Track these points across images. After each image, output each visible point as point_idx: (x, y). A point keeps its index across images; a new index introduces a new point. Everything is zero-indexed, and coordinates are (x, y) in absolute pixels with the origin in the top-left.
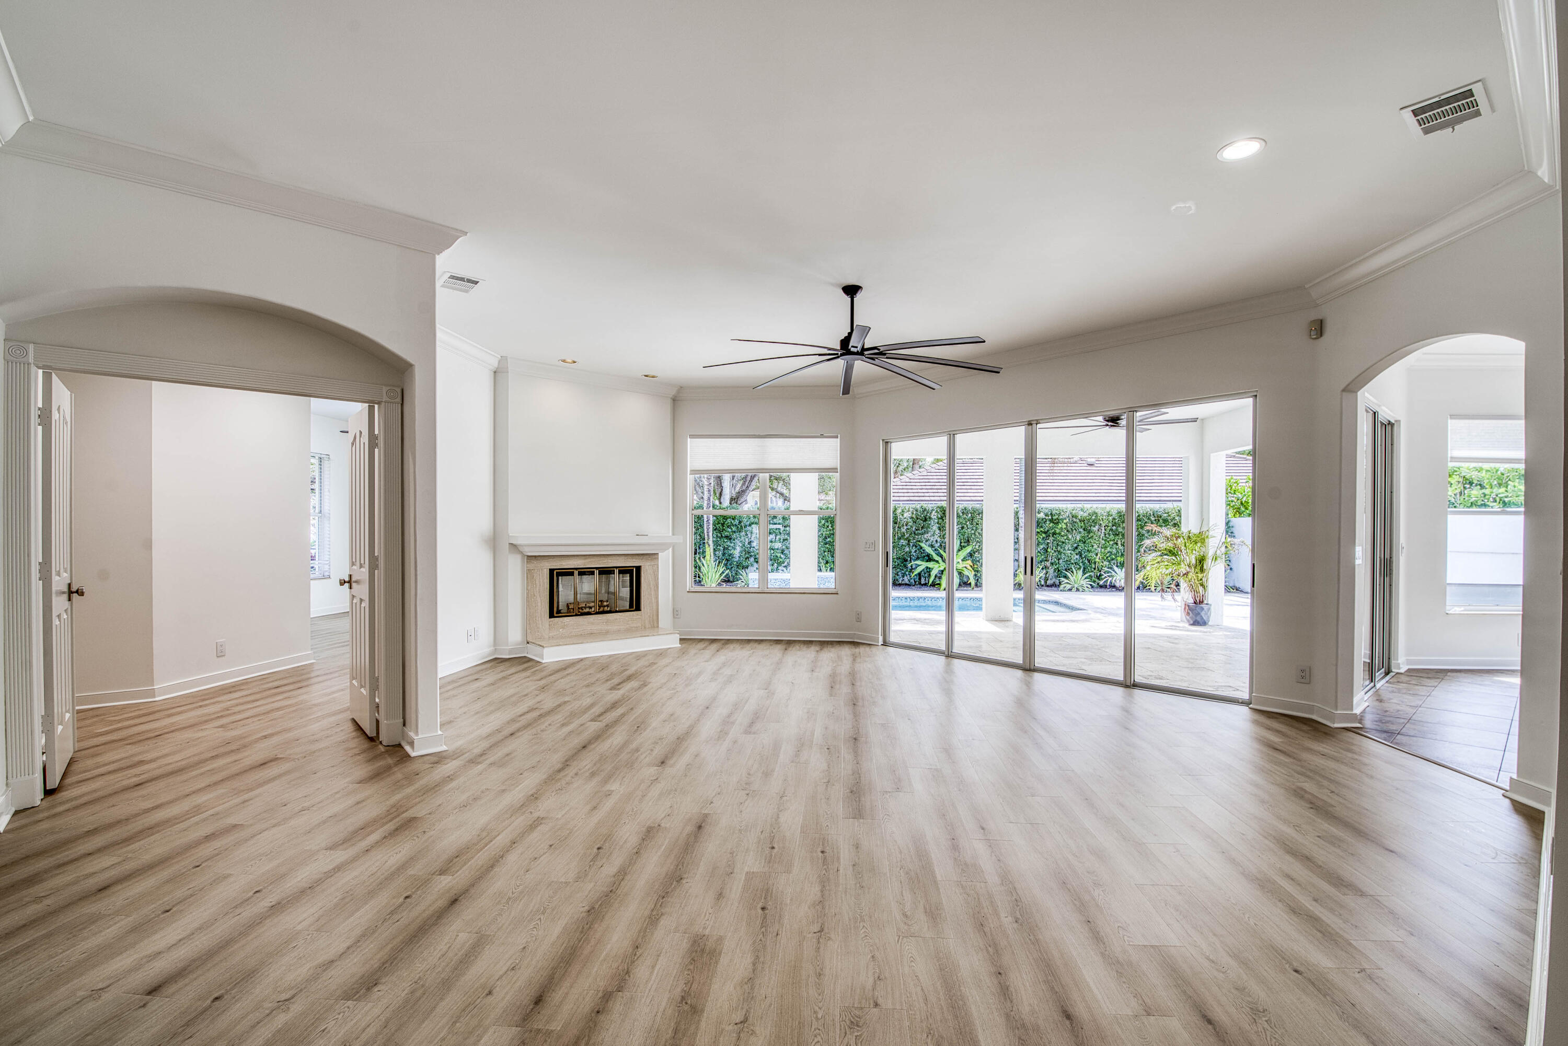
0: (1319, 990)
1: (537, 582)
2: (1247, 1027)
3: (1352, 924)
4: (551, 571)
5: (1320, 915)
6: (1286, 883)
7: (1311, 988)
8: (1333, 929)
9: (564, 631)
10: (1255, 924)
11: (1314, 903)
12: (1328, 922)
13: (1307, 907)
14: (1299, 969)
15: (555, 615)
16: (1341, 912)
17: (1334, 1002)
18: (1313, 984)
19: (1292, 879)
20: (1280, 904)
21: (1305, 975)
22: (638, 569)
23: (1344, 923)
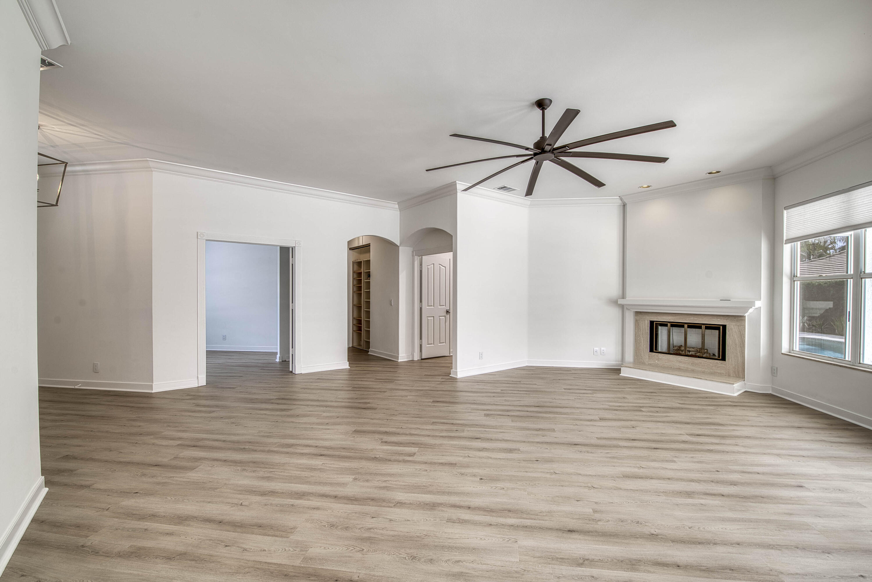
0: (124, 492)
1: (641, 328)
2: (143, 470)
3: (120, 529)
4: (652, 323)
5: (139, 522)
6: (169, 528)
7: (128, 491)
8: (129, 520)
9: (659, 362)
10: (166, 498)
11: (146, 527)
12: (133, 522)
13: (149, 522)
14: (136, 494)
15: (654, 351)
16: (129, 532)
17: (116, 492)
18: (128, 493)
19: (168, 534)
20: (163, 514)
21: (132, 494)
22: (724, 327)
23: (124, 527)
